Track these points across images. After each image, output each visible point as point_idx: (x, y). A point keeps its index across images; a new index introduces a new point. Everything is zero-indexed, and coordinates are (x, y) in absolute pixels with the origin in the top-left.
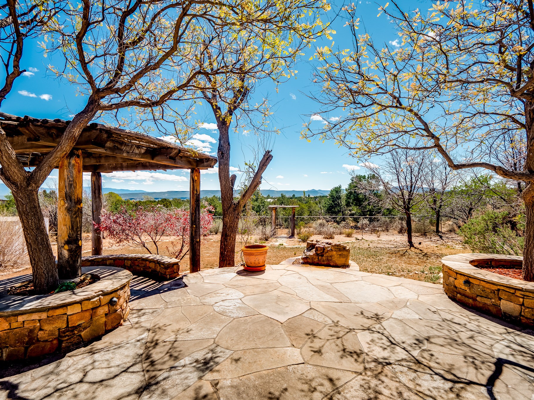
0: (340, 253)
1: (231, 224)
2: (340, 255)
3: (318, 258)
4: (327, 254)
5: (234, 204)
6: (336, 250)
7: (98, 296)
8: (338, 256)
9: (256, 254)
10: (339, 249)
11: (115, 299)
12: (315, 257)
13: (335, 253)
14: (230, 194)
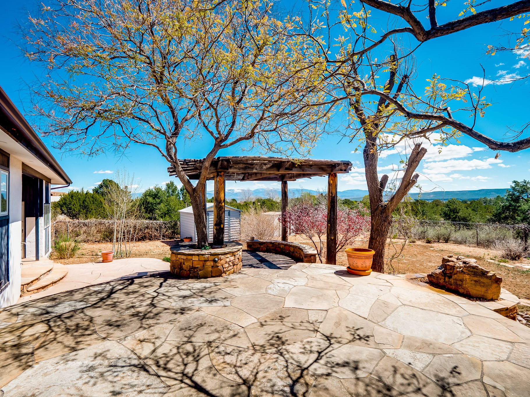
0: (475, 279)
1: (378, 226)
2: (475, 281)
3: (445, 279)
4: (456, 276)
5: (382, 206)
6: (470, 273)
7: (208, 254)
8: (473, 282)
9: (354, 256)
10: (475, 272)
11: (216, 259)
12: (440, 277)
13: (467, 277)
14: (377, 196)
